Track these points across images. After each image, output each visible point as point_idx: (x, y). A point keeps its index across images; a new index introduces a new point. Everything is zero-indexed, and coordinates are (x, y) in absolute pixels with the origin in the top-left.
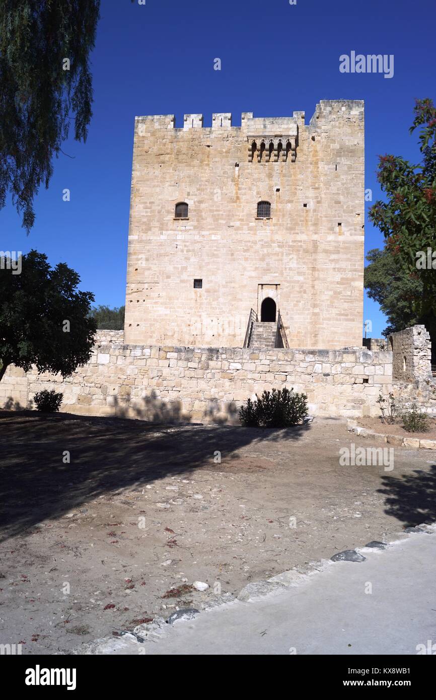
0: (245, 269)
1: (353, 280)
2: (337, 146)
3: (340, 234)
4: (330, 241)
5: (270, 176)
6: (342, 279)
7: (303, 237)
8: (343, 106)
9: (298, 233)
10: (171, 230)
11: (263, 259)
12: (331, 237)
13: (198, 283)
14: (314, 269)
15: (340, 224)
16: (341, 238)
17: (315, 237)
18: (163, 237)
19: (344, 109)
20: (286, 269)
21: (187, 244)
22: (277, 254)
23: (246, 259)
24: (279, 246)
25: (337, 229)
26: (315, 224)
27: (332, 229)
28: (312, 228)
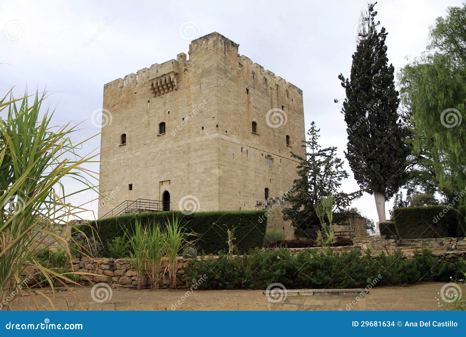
0: (152, 172)
1: (212, 168)
2: (200, 71)
3: (203, 135)
4: (197, 142)
5: (165, 104)
6: (205, 169)
7: (182, 143)
8: (203, 40)
9: (179, 141)
10: (118, 154)
11: (161, 164)
12: (198, 139)
13: (131, 187)
14: (189, 165)
15: (203, 128)
16: (204, 138)
17: (189, 141)
18: (115, 159)
19: (204, 42)
20: (173, 168)
21: (125, 161)
22: (168, 158)
23: (153, 166)
24: (170, 152)
25: (201, 131)
26: (189, 132)
27: (198, 133)
28: (187, 135)
